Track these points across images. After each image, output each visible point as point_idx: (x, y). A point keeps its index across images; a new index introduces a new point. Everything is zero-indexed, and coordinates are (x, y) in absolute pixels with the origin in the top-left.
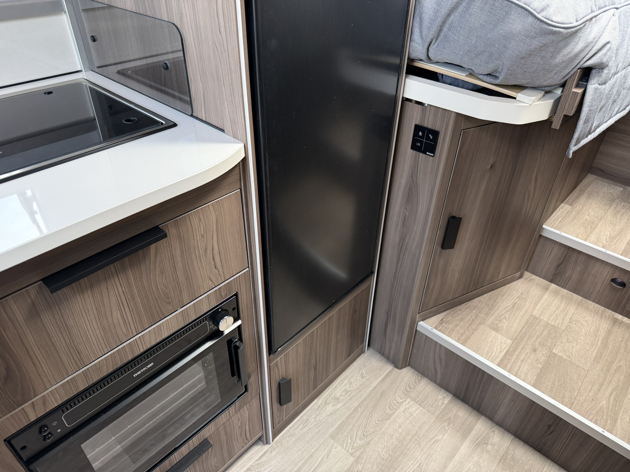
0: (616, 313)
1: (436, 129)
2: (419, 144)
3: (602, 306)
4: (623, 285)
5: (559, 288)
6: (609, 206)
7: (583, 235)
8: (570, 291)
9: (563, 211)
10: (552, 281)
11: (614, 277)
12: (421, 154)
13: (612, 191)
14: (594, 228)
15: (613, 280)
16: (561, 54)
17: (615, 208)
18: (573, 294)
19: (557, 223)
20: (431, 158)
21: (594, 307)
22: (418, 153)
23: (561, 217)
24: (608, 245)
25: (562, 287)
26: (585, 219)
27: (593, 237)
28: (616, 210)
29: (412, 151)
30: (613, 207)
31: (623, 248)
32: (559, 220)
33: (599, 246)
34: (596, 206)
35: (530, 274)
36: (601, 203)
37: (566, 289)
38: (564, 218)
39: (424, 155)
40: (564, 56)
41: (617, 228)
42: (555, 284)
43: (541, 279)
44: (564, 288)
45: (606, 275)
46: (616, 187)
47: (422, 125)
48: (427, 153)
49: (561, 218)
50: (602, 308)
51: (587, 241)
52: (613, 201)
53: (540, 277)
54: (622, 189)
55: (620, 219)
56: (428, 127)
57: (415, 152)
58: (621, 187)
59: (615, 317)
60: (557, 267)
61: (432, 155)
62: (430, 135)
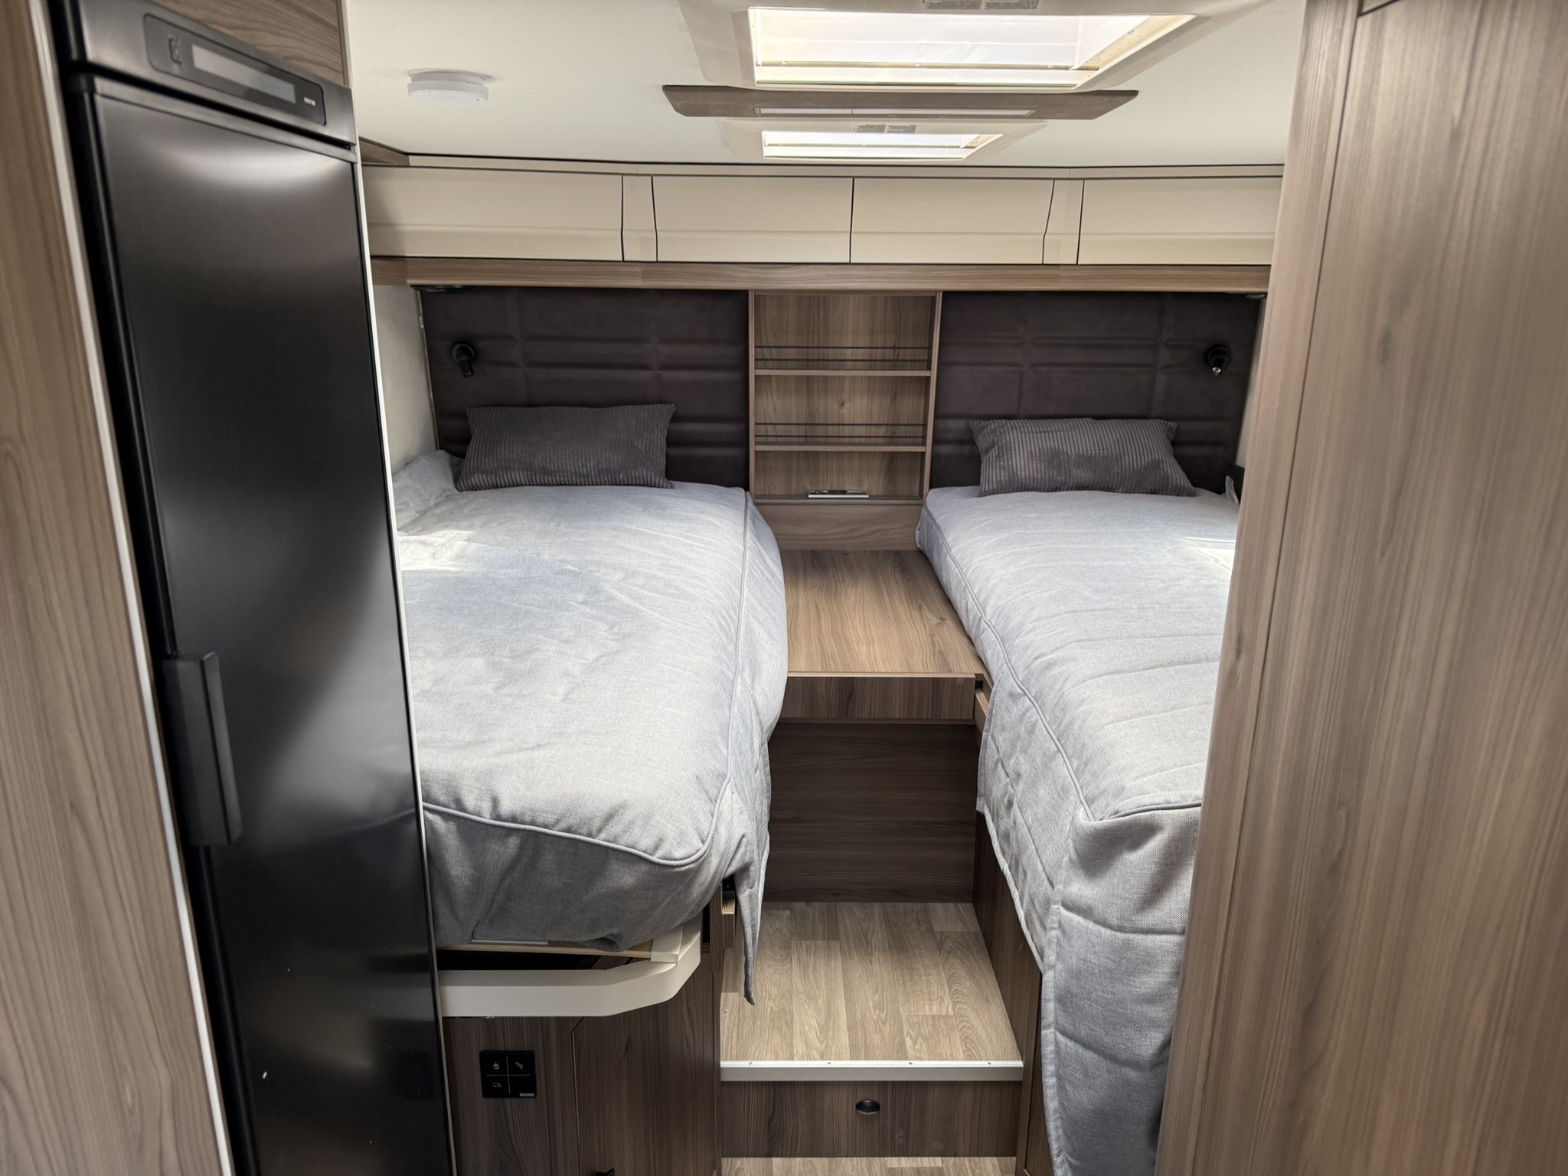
0: (886, 1158)
1: (526, 1049)
2: (499, 1085)
3: (863, 1156)
4: (876, 1107)
5: (787, 1160)
6: (789, 960)
7: (782, 1047)
8: (805, 1156)
9: (732, 1011)
10: (770, 1154)
11: (858, 1101)
12: (508, 1101)
13: (777, 924)
14: (792, 1023)
15: (860, 1106)
16: (696, 886)
17: (799, 959)
18: (812, 1159)
19: (734, 1043)
20: (531, 1100)
21: (853, 1167)
22: (500, 1100)
23: (734, 1025)
24: (826, 1048)
25: (791, 1156)
26: (769, 1009)
27: (799, 1047)
28: (802, 964)
29: (485, 1100)
30: (794, 962)
31: (847, 1043)
32: (735, 1035)
33: (815, 1059)
34: (771, 970)
35: (730, 1159)
36: (774, 960)
37: (799, 1157)
38: (738, 1026)
39: (514, 1100)
40: (701, 885)
41: (820, 1002)
42: (777, 1156)
43: (752, 1159)
44: (795, 1156)
45: (845, 1104)
46: (780, 912)
47: (494, 1049)
48: (521, 1095)
49: (735, 1028)
50: (864, 1159)
51: (795, 1058)
52: (787, 946)
53: (748, 1156)
54: (788, 912)
55: (816, 982)
56: (507, 1049)
57: (492, 1100)
58: (786, 909)
59: (889, 1166)
60: (769, 1124)
61: (533, 1095)
62: (517, 1063)
